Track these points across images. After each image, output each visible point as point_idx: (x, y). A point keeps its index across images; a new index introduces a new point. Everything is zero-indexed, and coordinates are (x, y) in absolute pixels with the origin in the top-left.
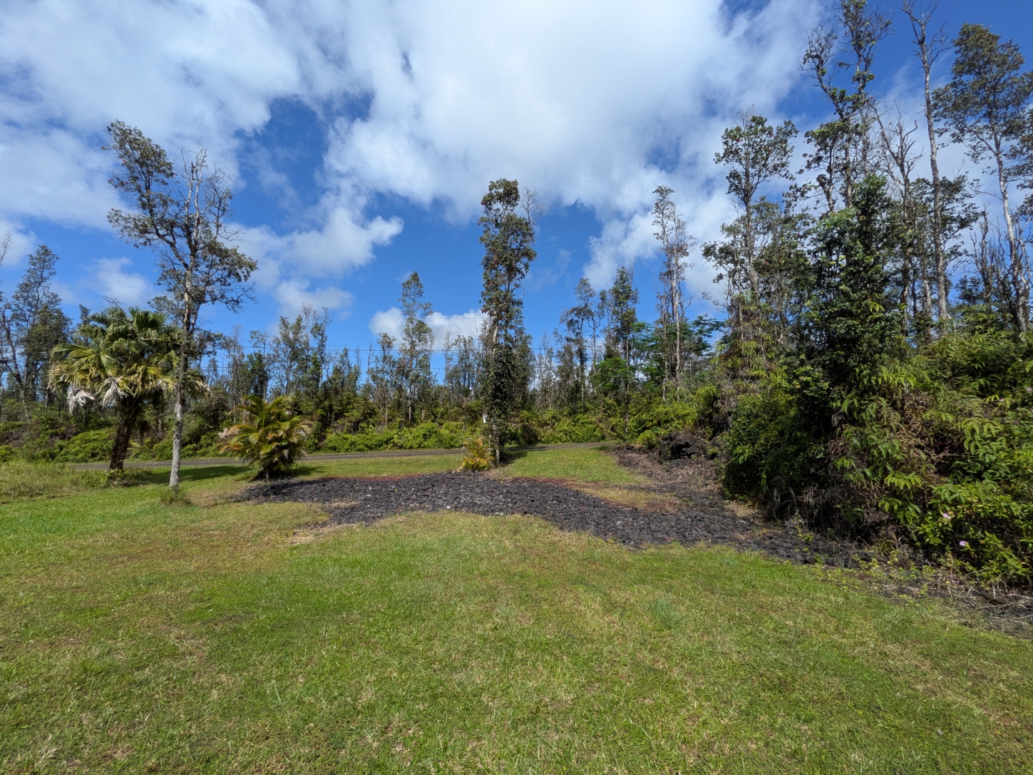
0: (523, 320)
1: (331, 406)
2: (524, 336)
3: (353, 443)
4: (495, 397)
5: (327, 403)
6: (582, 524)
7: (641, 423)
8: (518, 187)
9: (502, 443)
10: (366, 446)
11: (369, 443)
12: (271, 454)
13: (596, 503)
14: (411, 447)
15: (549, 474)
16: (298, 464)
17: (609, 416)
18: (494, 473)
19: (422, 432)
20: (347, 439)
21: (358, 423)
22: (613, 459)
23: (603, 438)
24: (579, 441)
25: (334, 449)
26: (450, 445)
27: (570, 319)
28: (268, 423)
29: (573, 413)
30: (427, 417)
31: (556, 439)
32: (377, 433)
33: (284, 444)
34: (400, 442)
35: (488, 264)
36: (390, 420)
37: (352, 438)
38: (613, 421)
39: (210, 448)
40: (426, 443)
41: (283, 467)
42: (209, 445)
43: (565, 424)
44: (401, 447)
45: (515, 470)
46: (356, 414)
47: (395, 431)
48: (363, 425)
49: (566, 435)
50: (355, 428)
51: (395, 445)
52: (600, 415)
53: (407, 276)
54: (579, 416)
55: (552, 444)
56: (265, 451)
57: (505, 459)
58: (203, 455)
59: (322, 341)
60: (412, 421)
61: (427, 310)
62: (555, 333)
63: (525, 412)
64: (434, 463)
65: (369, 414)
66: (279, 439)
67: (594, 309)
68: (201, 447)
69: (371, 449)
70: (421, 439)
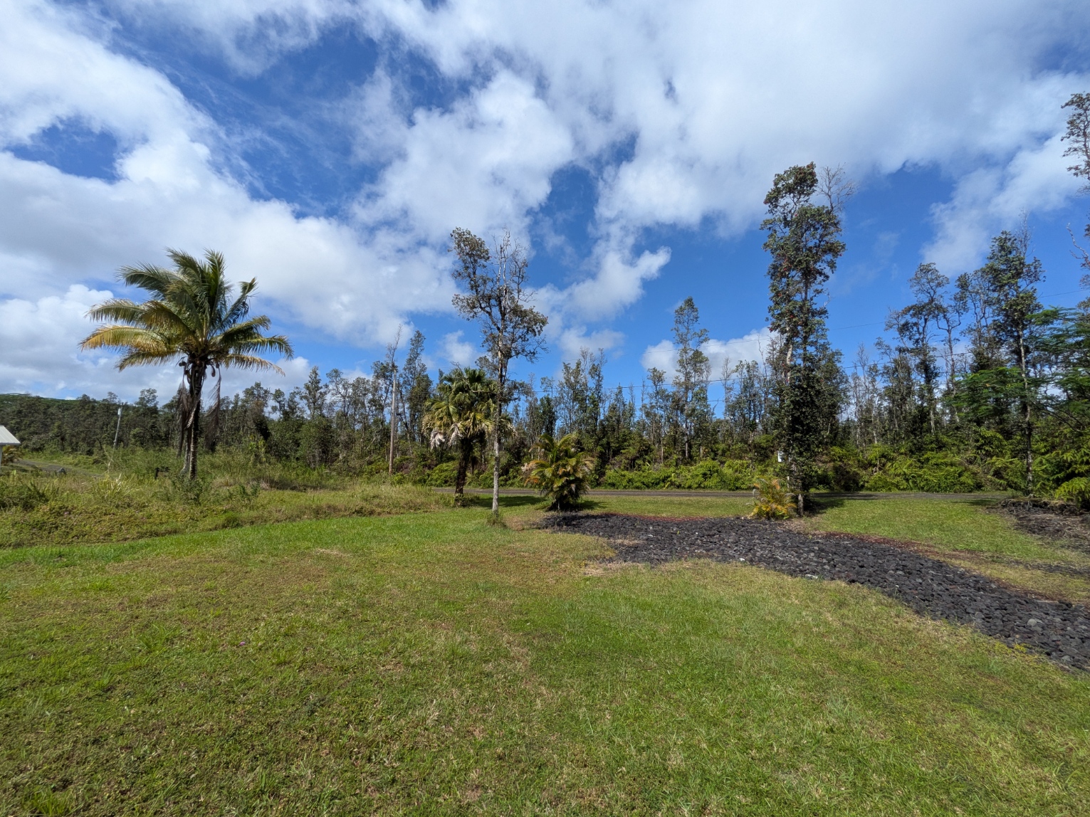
0: (827, 333)
1: (608, 443)
2: (829, 352)
3: (630, 481)
4: (794, 430)
5: (605, 440)
6: (957, 611)
7: (1061, 466)
8: (816, 170)
9: (805, 487)
10: (643, 483)
11: (645, 480)
12: (562, 487)
13: (981, 585)
14: (690, 487)
15: (883, 532)
16: (584, 498)
17: (989, 454)
18: (798, 524)
19: (702, 471)
20: (624, 476)
21: (634, 460)
22: (1007, 521)
23: (979, 487)
24: (930, 489)
25: (613, 485)
26: (734, 487)
27: (902, 322)
28: (558, 459)
29: (917, 450)
30: (706, 455)
31: (887, 486)
32: (654, 470)
33: (571, 478)
34: (678, 481)
35: (776, 273)
36: (666, 458)
37: (629, 475)
38: (999, 462)
39: (516, 480)
40: (706, 483)
41: (571, 501)
42: (515, 477)
43: (904, 465)
44: (679, 486)
45: (827, 522)
46: (632, 451)
47: (672, 469)
48: (640, 462)
49: (907, 480)
50: (632, 465)
51: (672, 484)
52: (970, 454)
53: (681, 303)
54: (929, 454)
55: (883, 492)
56: (557, 484)
57: (811, 507)
58: (512, 485)
59: (599, 381)
60: (690, 460)
61: (703, 338)
62: (879, 344)
63: (837, 449)
64: (717, 506)
65: (646, 451)
66: (566, 474)
67: (946, 302)
68: (510, 478)
69: (648, 487)
70: (700, 478)
